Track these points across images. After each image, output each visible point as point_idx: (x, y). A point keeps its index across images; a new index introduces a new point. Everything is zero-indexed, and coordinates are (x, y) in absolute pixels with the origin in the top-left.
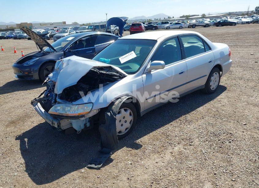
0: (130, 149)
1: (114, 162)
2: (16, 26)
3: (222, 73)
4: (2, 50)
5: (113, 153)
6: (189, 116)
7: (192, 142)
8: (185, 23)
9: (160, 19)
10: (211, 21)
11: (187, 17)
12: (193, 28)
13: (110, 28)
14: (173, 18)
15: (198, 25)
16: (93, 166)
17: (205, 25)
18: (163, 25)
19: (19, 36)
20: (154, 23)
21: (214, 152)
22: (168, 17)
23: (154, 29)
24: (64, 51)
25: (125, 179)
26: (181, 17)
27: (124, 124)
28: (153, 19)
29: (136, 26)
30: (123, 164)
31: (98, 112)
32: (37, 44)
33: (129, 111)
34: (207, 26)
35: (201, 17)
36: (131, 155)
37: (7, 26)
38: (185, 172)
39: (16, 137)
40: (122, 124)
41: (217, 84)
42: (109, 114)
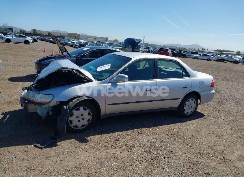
0: (77, 142)
1: (57, 147)
2: (67, 35)
3: (200, 102)
4: (45, 51)
5: (61, 141)
6: (147, 130)
7: (132, 149)
8: (214, 56)
9: (194, 49)
10: (241, 59)
11: (221, 52)
12: (221, 62)
13: (139, 49)
14: (207, 50)
15: (227, 59)
16: (39, 145)
17: (234, 61)
18: (192, 54)
19: (65, 43)
20: (184, 51)
21: (142, 162)
22: (203, 49)
23: (182, 56)
24: (77, 58)
25: (54, 161)
26: (215, 51)
27: (81, 120)
28: (187, 48)
29: (163, 51)
30: (62, 150)
31: (57, 104)
32: (59, 48)
33: (88, 111)
34: (236, 62)
35: (235, 53)
36: (75, 146)
37: (60, 34)
38: (104, 169)
39: (3, 113)
40: (79, 120)
41: (192, 109)
42: (65, 107)
